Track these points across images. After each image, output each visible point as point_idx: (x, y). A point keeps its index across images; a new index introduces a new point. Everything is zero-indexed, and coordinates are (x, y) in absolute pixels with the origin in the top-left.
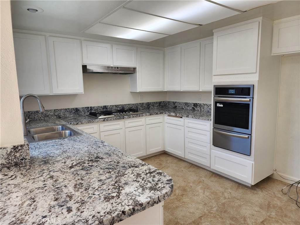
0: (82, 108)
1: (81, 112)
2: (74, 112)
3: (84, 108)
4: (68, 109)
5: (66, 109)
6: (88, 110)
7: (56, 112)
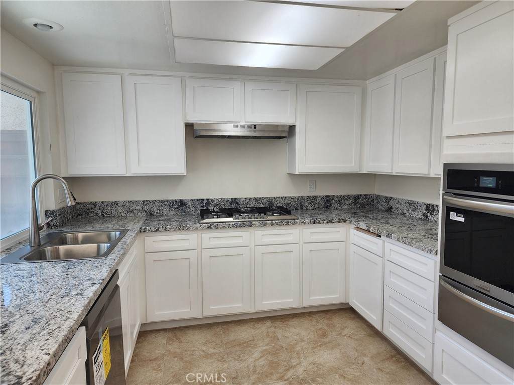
0: (192, 200)
1: (189, 208)
2: (176, 207)
3: (195, 200)
4: (167, 201)
5: (162, 201)
6: (201, 205)
7: (146, 205)
